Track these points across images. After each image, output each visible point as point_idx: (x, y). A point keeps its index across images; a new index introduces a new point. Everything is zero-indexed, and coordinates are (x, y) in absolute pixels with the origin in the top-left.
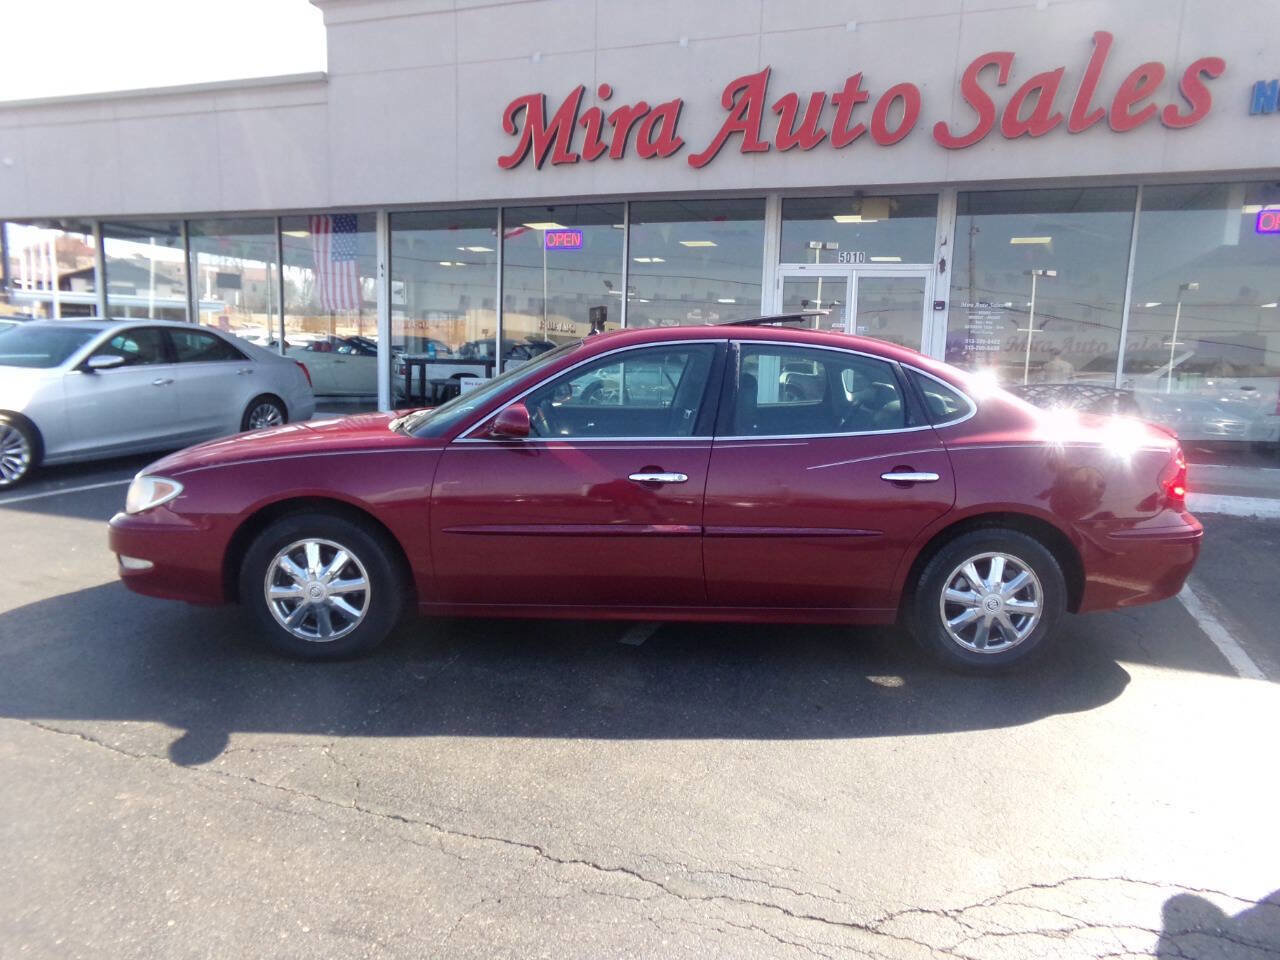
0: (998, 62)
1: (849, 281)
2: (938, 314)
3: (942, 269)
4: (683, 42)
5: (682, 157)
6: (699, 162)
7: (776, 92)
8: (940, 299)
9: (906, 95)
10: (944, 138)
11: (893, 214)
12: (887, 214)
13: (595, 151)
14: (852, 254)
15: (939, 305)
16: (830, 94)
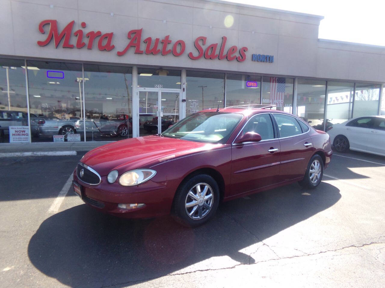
0: (203, 39)
1: (159, 93)
2: (183, 103)
3: (184, 91)
4: (112, 14)
5: (115, 52)
6: (120, 54)
7: (144, 37)
8: (184, 99)
9: (181, 43)
10: (191, 57)
11: (168, 75)
12: (166, 74)
13: (80, 45)
14: (159, 85)
15: (184, 101)
16: (161, 40)
